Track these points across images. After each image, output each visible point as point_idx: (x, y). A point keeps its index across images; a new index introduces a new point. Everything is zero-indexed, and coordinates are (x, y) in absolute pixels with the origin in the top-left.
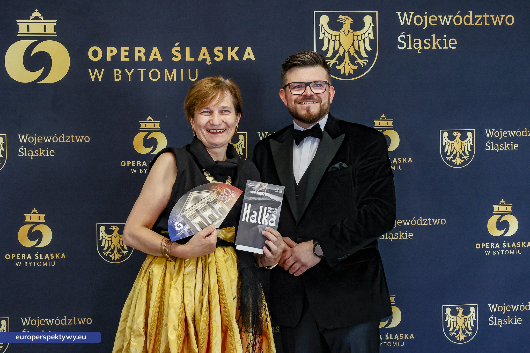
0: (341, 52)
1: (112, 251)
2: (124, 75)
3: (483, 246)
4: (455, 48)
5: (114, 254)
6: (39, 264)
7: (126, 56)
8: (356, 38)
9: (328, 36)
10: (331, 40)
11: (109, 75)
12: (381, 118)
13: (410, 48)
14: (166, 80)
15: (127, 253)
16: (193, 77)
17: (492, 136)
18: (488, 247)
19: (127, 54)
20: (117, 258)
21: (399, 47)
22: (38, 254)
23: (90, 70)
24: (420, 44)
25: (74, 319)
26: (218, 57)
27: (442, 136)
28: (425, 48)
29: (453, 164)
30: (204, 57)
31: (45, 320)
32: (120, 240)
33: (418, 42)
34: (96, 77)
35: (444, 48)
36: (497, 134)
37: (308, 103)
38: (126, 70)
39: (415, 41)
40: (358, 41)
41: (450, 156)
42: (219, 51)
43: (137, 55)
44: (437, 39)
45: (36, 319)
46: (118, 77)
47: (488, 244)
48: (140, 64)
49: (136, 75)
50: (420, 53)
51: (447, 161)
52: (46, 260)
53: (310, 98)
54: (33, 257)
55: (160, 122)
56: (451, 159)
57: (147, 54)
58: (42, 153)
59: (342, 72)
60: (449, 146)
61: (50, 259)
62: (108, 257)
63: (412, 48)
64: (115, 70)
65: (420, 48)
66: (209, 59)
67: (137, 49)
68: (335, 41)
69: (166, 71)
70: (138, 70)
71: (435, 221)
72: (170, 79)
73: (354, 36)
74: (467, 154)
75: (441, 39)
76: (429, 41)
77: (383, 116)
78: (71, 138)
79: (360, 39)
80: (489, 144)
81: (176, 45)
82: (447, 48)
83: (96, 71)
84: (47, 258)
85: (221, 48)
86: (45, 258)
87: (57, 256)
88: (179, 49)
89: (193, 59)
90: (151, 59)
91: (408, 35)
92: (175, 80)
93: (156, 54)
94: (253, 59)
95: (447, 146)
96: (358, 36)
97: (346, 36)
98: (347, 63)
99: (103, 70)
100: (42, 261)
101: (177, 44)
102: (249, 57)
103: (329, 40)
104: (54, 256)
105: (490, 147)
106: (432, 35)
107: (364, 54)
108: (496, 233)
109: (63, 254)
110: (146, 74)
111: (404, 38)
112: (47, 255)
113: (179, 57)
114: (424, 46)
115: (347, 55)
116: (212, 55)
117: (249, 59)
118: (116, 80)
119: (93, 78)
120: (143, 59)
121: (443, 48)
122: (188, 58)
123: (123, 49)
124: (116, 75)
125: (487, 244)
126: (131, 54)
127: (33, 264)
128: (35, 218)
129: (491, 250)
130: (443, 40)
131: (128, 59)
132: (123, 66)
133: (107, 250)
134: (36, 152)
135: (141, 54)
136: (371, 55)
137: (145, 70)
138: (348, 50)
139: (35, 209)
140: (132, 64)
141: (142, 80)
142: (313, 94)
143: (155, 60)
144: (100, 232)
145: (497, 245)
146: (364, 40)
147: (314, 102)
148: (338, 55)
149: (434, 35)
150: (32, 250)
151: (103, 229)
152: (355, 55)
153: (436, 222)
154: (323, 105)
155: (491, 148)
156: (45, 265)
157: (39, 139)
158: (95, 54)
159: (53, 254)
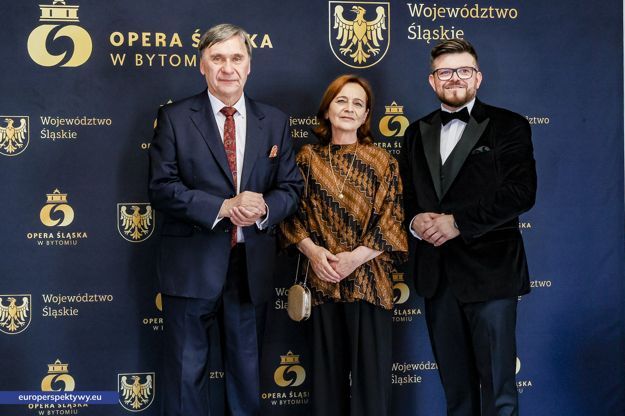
0: (354, 41)
1: (133, 230)
2: (145, 60)
5: (135, 234)
6: (61, 243)
7: (147, 42)
8: (369, 28)
9: (342, 26)
10: (345, 30)
11: (130, 60)
12: (392, 105)
13: (420, 38)
14: (186, 65)
15: (147, 233)
19: (148, 39)
20: (138, 237)
21: (409, 38)
22: (60, 234)
23: (111, 55)
24: (429, 34)
25: (96, 296)
28: (434, 38)
31: (66, 297)
32: (140, 220)
33: (427, 32)
34: (118, 62)
38: (147, 55)
39: (424, 32)
40: (371, 31)
43: (158, 41)
44: (445, 31)
45: (58, 296)
46: (139, 62)
48: (161, 49)
49: (157, 60)
50: (429, 43)
52: (67, 239)
53: (457, 83)
54: (55, 235)
57: (168, 40)
58: (65, 135)
59: (355, 61)
61: (72, 238)
62: (129, 237)
63: (421, 39)
64: (137, 55)
65: (429, 38)
67: (157, 35)
68: (349, 30)
69: (186, 57)
70: (159, 55)
72: (190, 65)
73: (367, 26)
75: (449, 31)
76: (438, 32)
77: (394, 103)
78: (93, 121)
79: (372, 29)
81: (196, 31)
83: (118, 55)
84: (69, 237)
86: (67, 237)
87: (79, 235)
90: (172, 45)
91: (418, 26)
92: (195, 65)
93: (176, 40)
94: (271, 46)
96: (370, 26)
97: (360, 26)
98: (360, 52)
99: (125, 55)
100: (63, 240)
101: (198, 30)
102: (267, 44)
103: (343, 29)
104: (76, 235)
107: (376, 44)
109: (85, 233)
110: (167, 59)
111: (415, 29)
112: (69, 234)
115: (360, 44)
117: (266, 47)
118: (137, 65)
119: (115, 63)
120: (164, 45)
123: (144, 34)
124: (137, 60)
126: (152, 40)
127: (54, 243)
128: (57, 198)
130: (451, 31)
131: (149, 45)
132: (144, 51)
133: (128, 230)
134: (59, 134)
135: (162, 40)
136: (383, 44)
137: (166, 55)
138: (362, 40)
139: (57, 189)
140: (153, 50)
141: (163, 65)
142: (459, 79)
143: (176, 45)
144: (121, 211)
146: (376, 30)
148: (352, 44)
149: (442, 27)
150: (54, 230)
151: (124, 209)
152: (368, 44)
154: (469, 90)
156: (67, 244)
157: (61, 121)
158: (117, 39)
159: (75, 233)
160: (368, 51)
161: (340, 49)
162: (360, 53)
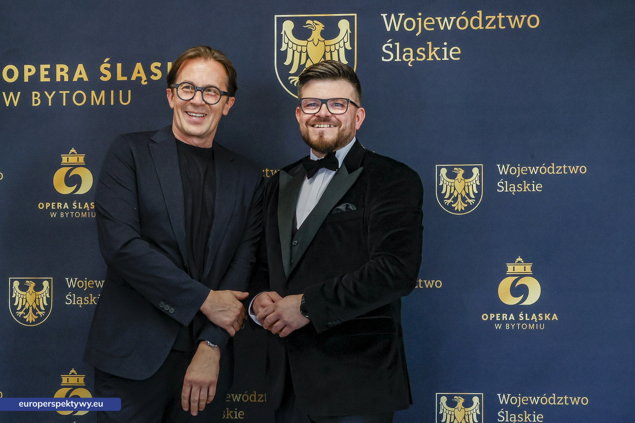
0: (309, 66)
1: (27, 311)
2: (44, 98)
3: (491, 317)
4: (459, 59)
5: (29, 316)
7: (46, 76)
8: (328, 49)
9: (292, 47)
10: (296, 52)
11: (26, 99)
13: (398, 59)
14: (92, 104)
15: (43, 315)
16: (125, 100)
17: (506, 173)
18: (499, 319)
19: (47, 73)
20: (32, 320)
21: (383, 59)
23: (4, 93)
24: (411, 54)
26: (156, 75)
27: (439, 172)
28: (418, 59)
29: (452, 209)
30: (139, 75)
32: (36, 298)
33: (408, 51)
34: (11, 102)
35: (443, 59)
36: (513, 171)
37: (322, 126)
38: (46, 93)
39: (404, 51)
40: (331, 52)
41: (448, 199)
42: (156, 67)
43: (59, 74)
44: (434, 48)
46: (36, 102)
47: (499, 314)
48: (63, 85)
49: (57, 99)
50: (411, 66)
51: (445, 206)
53: (326, 119)
55: (84, 155)
56: (451, 203)
57: (71, 73)
60: (448, 186)
62: (22, 319)
63: (400, 60)
64: (34, 93)
65: (412, 59)
66: (144, 78)
67: (59, 67)
68: (301, 52)
69: (93, 93)
70: (60, 92)
71: (427, 282)
72: (98, 103)
73: (325, 46)
74: (473, 196)
75: (439, 48)
76: (424, 50)
79: (333, 49)
80: (503, 184)
81: (105, 61)
82: (448, 59)
83: (11, 94)
85: (159, 64)
88: (108, 66)
89: (125, 78)
90: (75, 79)
91: (395, 44)
92: (103, 104)
93: (81, 73)
95: (445, 186)
96: (330, 45)
97: (316, 46)
99: (19, 93)
101: (107, 60)
103: (294, 51)
105: (503, 187)
106: (427, 43)
108: (511, 301)
110: (69, 97)
111: (391, 47)
113: (109, 75)
114: (417, 58)
116: (148, 73)
118: (34, 105)
119: (7, 103)
120: (66, 79)
121: (441, 59)
122: (120, 78)
123: (43, 67)
124: (34, 98)
125: (497, 315)
126: (52, 73)
129: (504, 323)
130: (443, 48)
131: (48, 80)
132: (42, 87)
133: (20, 311)
135: (64, 73)
137: (69, 92)
140: (53, 85)
141: (64, 104)
142: (329, 114)
143: (81, 80)
144: (13, 288)
145: (512, 317)
146: (338, 50)
147: (330, 125)
149: (430, 43)
151: (16, 284)
153: (430, 284)
154: (343, 130)
158: (10, 74)
161: (290, 78)
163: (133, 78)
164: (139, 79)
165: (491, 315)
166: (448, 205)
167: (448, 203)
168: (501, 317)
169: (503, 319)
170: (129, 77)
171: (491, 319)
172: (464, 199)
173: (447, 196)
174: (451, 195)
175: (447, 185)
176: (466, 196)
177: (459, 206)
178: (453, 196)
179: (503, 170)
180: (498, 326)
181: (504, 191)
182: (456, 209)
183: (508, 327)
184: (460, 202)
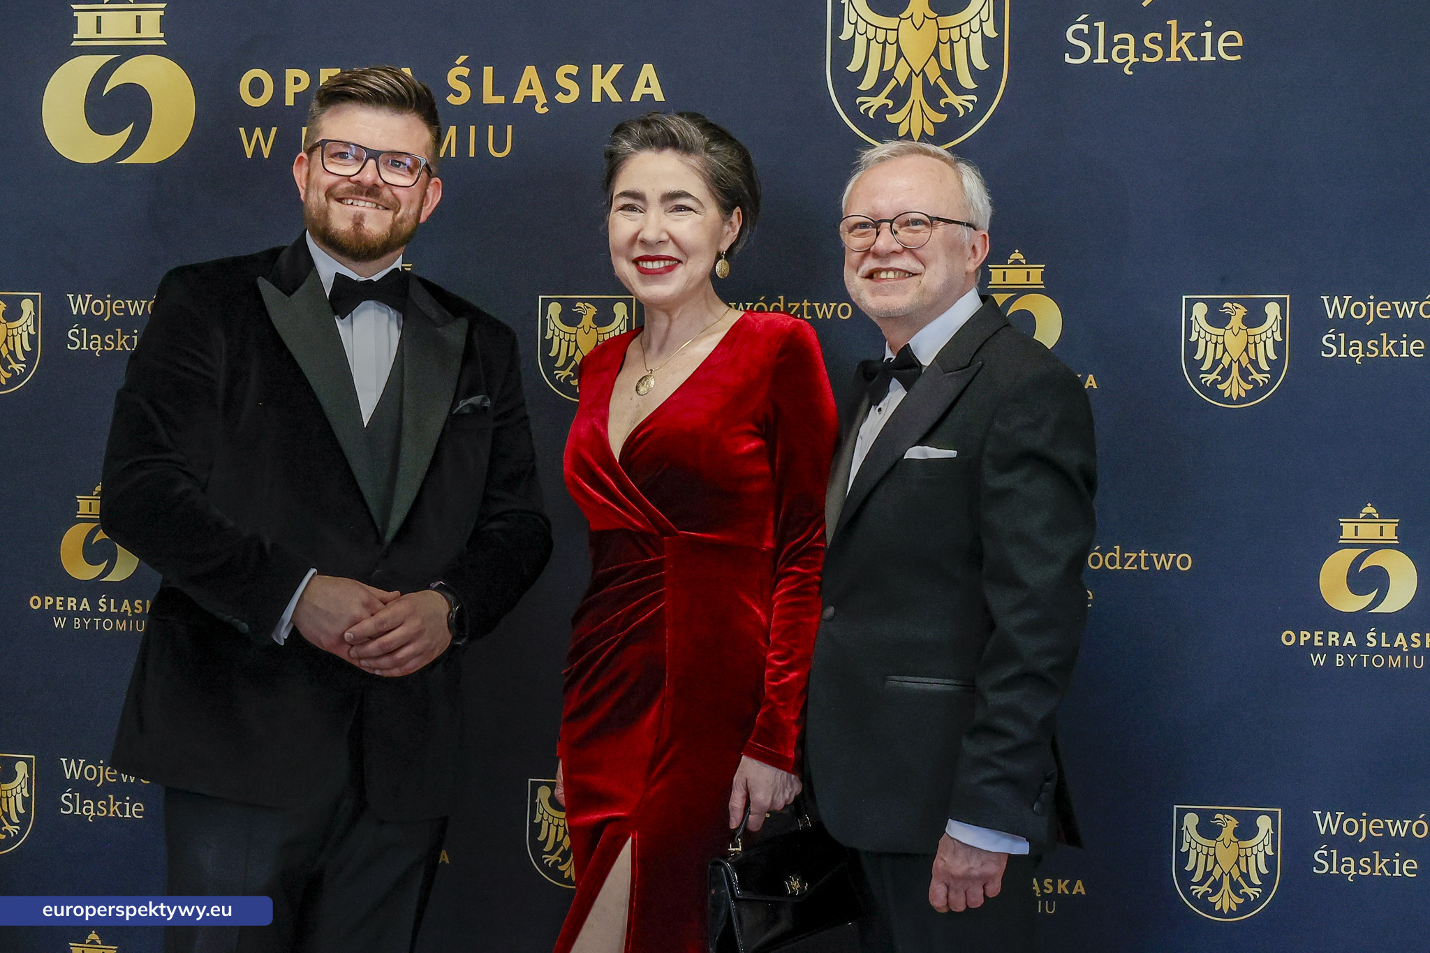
0: (901, 74)
3: (1302, 639)
4: (1238, 57)
6: (107, 626)
8: (944, 36)
9: (866, 32)
10: (873, 43)
11: (287, 143)
12: (1009, 261)
13: (1101, 59)
16: (500, 146)
17: (1341, 316)
18: (1321, 644)
21: (1068, 60)
22: (105, 600)
23: (242, 130)
24: (1131, 48)
26: (567, 92)
27: (1189, 313)
28: (1145, 59)
29: (1219, 395)
30: (530, 93)
33: (1125, 41)
34: (257, 148)
35: (1202, 59)
36: (1358, 310)
39: (1116, 41)
40: (952, 43)
41: (1210, 372)
42: (568, 76)
44: (1183, 34)
45: (97, 764)
47: (1322, 633)
50: (1131, 73)
51: (1202, 387)
52: (122, 616)
54: (94, 605)
56: (1215, 382)
58: (123, 341)
59: (902, 132)
60: (1209, 343)
61: (133, 612)
63: (1107, 61)
65: (1132, 59)
66: (542, 99)
68: (884, 43)
71: (1159, 558)
73: (939, 29)
74: (1265, 367)
75: (1194, 34)
76: (1160, 39)
77: (1017, 255)
79: (955, 37)
80: (1334, 339)
81: (459, 62)
82: (1214, 59)
83: (258, 132)
84: (126, 611)
85: (574, 70)
86: (122, 611)
88: (465, 72)
89: (500, 100)
91: (1096, 24)
92: (453, 155)
94: (659, 97)
96: (950, 28)
97: (918, 30)
98: (917, 106)
99: (274, 130)
100: (113, 617)
101: (462, 59)
102: (648, 91)
103: (869, 41)
105: (1333, 347)
106: (1168, 22)
107: (966, 81)
108: (1349, 603)
111: (1086, 32)
112: (126, 602)
113: (466, 93)
114: (1144, 55)
115: (917, 83)
116: (551, 87)
117: (648, 98)
119: (249, 152)
121: (1199, 59)
122: (489, 98)
125: (1317, 633)
127: (92, 624)
129: (1330, 652)
130: (1203, 35)
134: (109, 339)
136: (986, 81)
138: (922, 70)
139: (101, 484)
145: (1350, 639)
146: (968, 40)
148: (892, 84)
149: (1174, 23)
150: (92, 589)
152: (941, 82)
153: (1163, 562)
154: (402, 220)
155: (1339, 352)
156: (121, 629)
157: (116, 305)
158: (256, 89)
159: (140, 602)
160: (942, 103)
161: (859, 100)
162: (917, 109)
163: (518, 99)
164: (531, 101)
165: (1302, 633)
166: (1208, 385)
167: (1208, 380)
168: (1324, 639)
169: (1330, 644)
170: (509, 98)
171: (1302, 644)
172: (1244, 373)
173: (1206, 366)
174: (1216, 363)
175: (1207, 342)
176: (1249, 366)
177: (1234, 388)
178: (1221, 366)
179: (1335, 307)
180: (1318, 660)
181: (1337, 354)
182: (1227, 394)
183: (1340, 662)
184: (1235, 380)
